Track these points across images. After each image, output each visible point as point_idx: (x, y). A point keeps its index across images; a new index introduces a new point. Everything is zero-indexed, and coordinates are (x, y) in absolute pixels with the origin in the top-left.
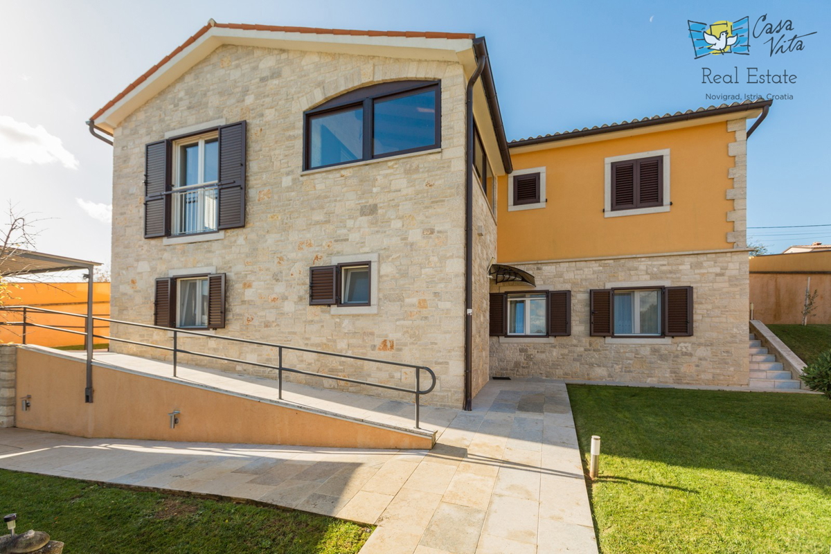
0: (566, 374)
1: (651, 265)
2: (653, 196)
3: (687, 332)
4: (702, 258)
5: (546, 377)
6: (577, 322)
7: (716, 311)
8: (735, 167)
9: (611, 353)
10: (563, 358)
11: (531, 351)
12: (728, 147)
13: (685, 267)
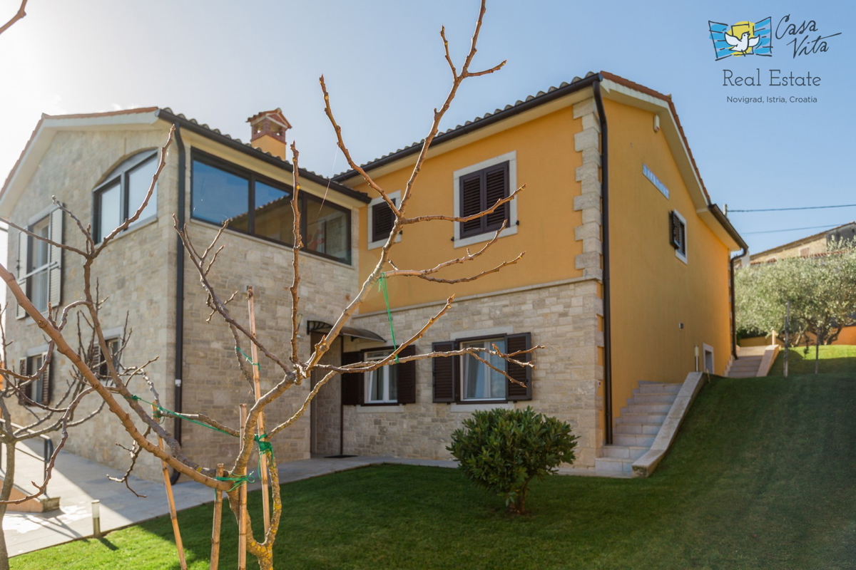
0: (416, 452)
1: (493, 307)
2: (498, 215)
3: (525, 394)
4: (544, 294)
5: (398, 455)
6: (426, 385)
7: (560, 364)
8: (582, 164)
9: (456, 423)
10: (413, 431)
11: (385, 423)
12: (574, 139)
13: (528, 307)
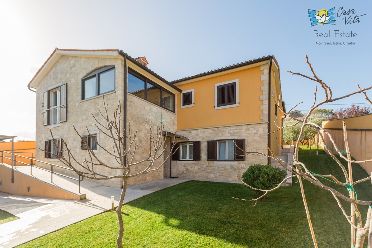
0: (200, 176)
1: (230, 130)
2: (232, 100)
3: (242, 159)
4: (249, 126)
5: (193, 177)
6: (204, 155)
7: (255, 149)
8: (263, 85)
9: (216, 167)
10: (199, 170)
11: (188, 167)
12: (260, 77)
13: (243, 130)
